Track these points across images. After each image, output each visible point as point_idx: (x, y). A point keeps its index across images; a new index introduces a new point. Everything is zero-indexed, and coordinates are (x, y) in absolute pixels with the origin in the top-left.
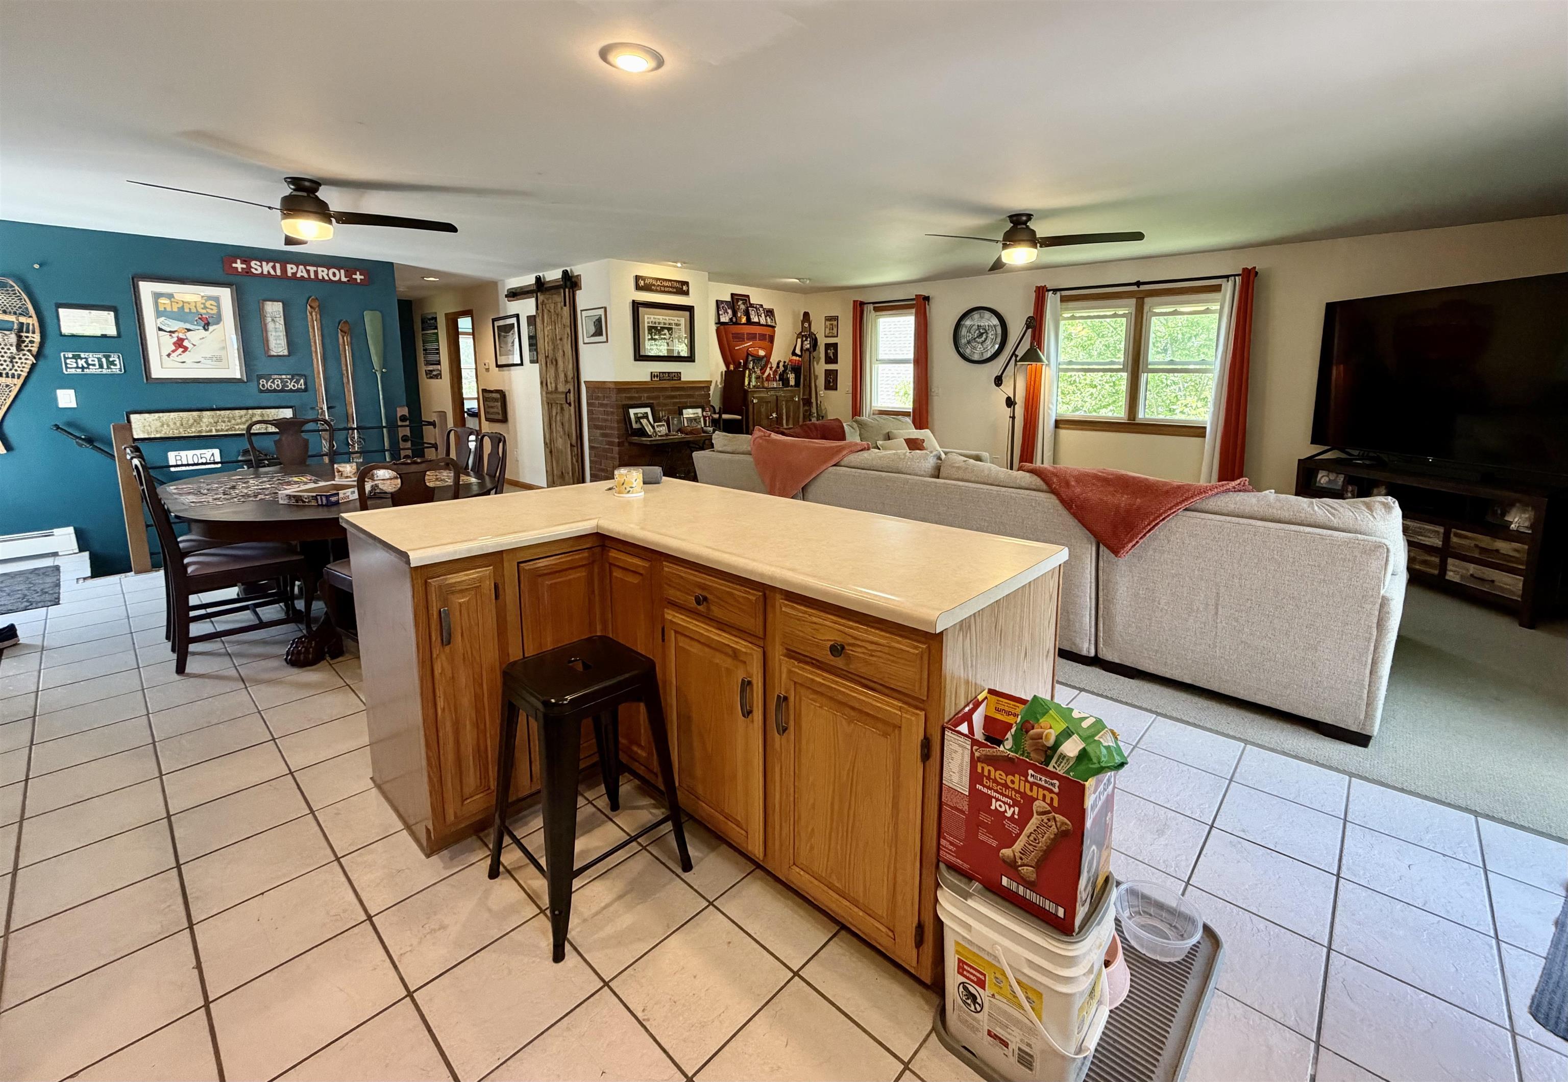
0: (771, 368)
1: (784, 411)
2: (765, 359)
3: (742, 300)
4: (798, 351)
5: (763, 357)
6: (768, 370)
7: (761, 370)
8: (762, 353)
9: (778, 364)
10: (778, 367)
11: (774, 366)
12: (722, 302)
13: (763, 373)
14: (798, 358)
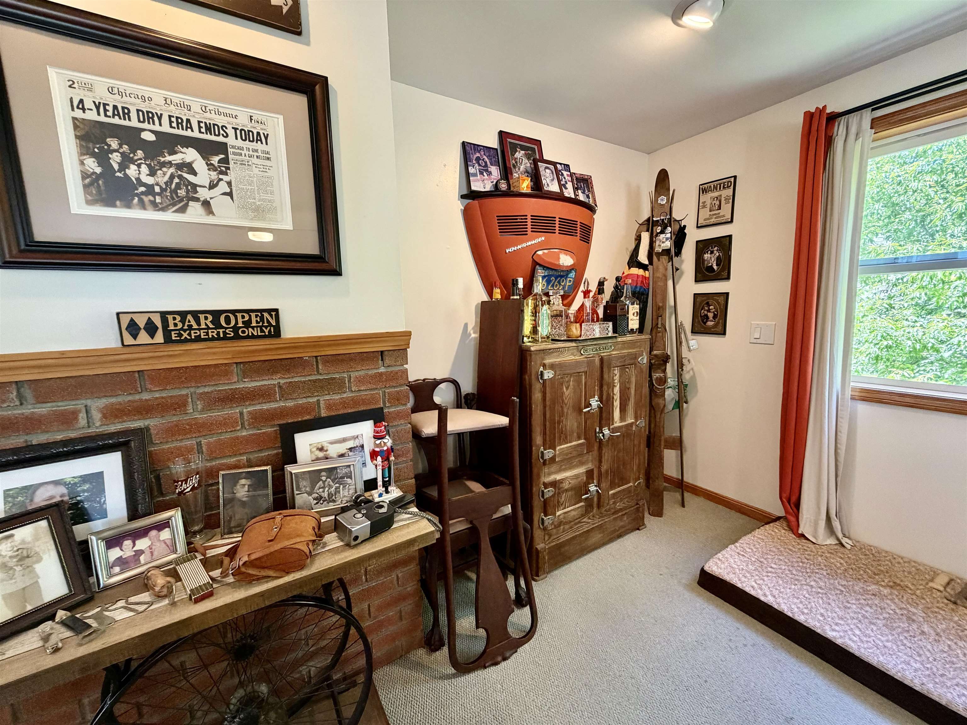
0: (586, 293)
1: (617, 390)
2: (572, 275)
3: (523, 148)
4: (643, 257)
5: (569, 270)
6: (580, 296)
7: (564, 297)
8: (566, 260)
9: (601, 284)
10: (600, 290)
11: (593, 287)
12: (476, 147)
13: (569, 305)
14: (641, 272)
